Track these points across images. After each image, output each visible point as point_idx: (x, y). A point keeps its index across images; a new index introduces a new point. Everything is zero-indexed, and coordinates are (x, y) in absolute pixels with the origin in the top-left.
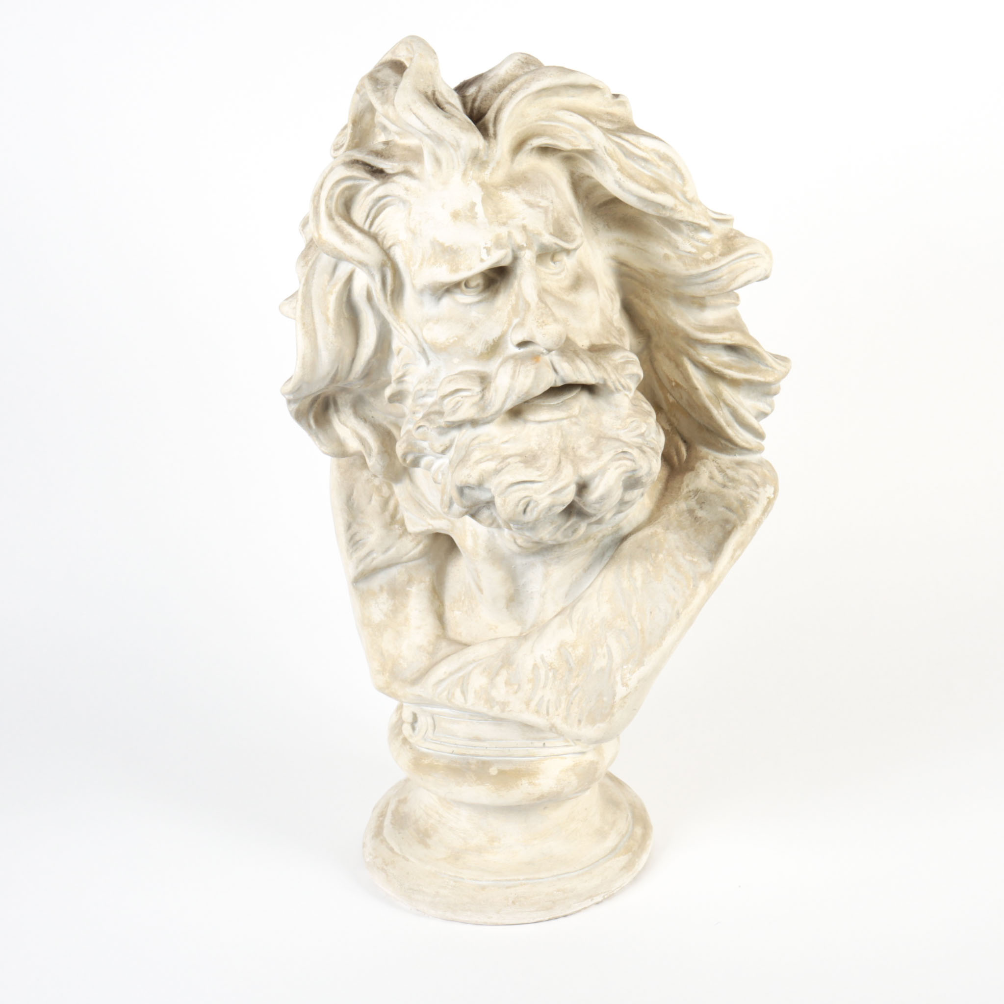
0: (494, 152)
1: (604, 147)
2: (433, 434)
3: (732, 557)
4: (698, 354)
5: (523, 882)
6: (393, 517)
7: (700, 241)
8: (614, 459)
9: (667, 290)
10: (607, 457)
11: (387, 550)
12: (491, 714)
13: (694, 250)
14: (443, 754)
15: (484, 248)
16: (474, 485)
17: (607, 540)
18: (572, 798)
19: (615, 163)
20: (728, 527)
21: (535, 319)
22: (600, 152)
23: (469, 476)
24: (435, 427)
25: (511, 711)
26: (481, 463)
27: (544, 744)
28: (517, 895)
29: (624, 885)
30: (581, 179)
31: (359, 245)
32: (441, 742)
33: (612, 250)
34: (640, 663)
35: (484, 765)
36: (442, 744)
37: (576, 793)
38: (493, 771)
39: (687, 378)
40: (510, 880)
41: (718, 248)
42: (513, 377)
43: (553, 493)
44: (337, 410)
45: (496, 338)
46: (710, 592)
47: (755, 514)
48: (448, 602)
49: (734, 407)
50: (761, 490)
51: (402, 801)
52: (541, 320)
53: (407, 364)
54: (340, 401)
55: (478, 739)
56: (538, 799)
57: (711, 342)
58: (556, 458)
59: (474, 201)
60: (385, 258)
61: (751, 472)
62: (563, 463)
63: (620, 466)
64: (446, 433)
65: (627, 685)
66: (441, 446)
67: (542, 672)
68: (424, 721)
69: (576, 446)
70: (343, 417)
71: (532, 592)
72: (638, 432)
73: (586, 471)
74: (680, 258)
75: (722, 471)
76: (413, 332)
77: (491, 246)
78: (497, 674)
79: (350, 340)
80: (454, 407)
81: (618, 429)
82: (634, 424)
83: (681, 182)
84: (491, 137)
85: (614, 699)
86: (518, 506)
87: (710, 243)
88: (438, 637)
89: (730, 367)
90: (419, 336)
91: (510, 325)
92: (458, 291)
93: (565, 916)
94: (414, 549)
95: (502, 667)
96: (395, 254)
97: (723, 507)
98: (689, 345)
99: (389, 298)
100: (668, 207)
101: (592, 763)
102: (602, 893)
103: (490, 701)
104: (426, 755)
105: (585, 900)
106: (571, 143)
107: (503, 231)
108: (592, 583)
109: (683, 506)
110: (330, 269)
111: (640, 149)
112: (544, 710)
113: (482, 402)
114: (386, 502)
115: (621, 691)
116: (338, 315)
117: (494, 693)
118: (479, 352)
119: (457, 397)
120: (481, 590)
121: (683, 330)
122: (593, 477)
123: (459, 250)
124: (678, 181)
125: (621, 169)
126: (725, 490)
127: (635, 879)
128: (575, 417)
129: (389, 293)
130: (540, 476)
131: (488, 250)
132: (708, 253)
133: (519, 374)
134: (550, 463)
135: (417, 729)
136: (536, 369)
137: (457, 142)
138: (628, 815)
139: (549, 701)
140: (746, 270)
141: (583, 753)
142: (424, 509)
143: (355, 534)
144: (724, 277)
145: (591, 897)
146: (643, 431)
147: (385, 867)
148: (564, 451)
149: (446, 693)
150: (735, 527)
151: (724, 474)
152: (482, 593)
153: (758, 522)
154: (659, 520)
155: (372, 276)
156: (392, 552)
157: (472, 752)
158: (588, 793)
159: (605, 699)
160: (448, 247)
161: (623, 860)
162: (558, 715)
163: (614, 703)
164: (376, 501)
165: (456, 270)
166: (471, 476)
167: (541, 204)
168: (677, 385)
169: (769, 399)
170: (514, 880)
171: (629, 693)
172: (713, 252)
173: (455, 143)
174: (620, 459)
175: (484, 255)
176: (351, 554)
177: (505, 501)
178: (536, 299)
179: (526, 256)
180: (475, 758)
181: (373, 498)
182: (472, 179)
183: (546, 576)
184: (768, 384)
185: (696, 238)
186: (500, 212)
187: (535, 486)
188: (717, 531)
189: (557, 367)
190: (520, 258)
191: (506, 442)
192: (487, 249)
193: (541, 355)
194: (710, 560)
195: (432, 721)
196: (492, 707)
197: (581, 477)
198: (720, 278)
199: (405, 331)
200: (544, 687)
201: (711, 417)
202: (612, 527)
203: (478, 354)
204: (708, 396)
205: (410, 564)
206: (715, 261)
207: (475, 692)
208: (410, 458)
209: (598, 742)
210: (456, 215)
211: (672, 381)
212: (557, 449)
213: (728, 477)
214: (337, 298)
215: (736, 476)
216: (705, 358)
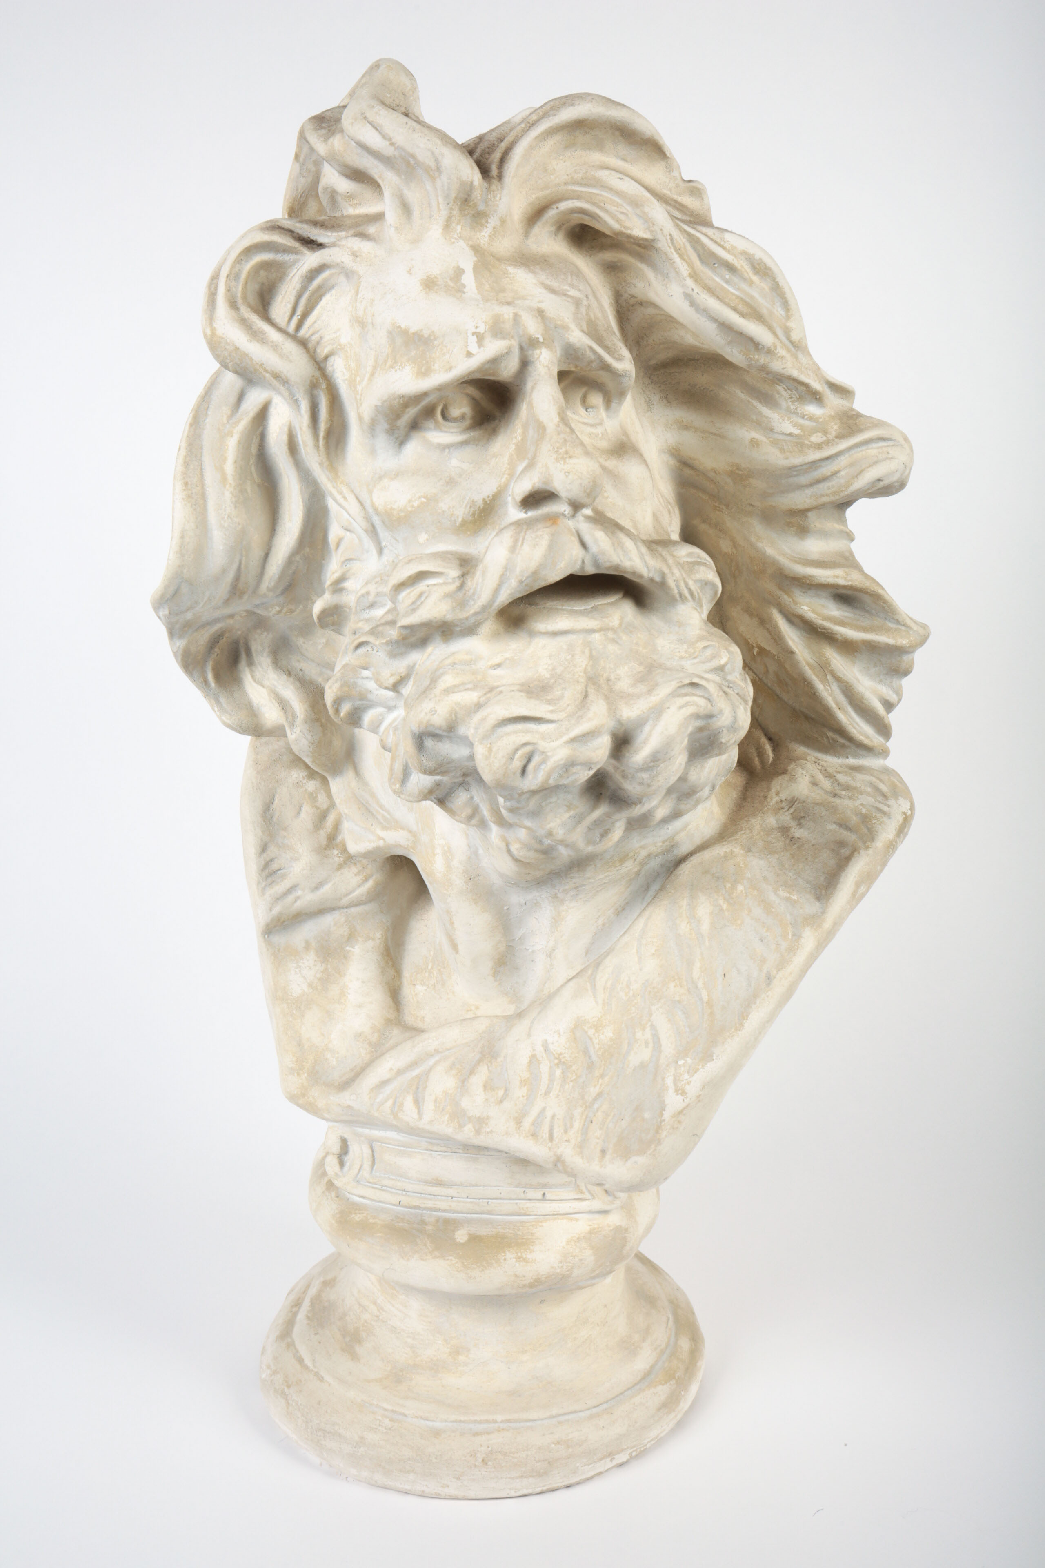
0: (497, 199)
1: (670, 235)
2: (379, 655)
3: (854, 894)
4: (795, 603)
5: (502, 1425)
6: (332, 838)
7: (806, 417)
8: (674, 694)
9: (751, 505)
10: (664, 690)
11: (320, 885)
12: (460, 1137)
13: (797, 431)
14: (384, 1205)
15: (474, 334)
16: (440, 728)
17: (654, 864)
18: (585, 1287)
19: (684, 264)
20: (845, 852)
21: (554, 448)
22: (663, 244)
23: (434, 711)
24: (384, 641)
25: (491, 1132)
26: (453, 693)
27: (544, 1194)
28: (490, 1449)
29: (662, 1435)
30: (631, 308)
31: (275, 347)
32: (382, 1186)
33: (671, 438)
34: (707, 1057)
35: (448, 1225)
36: (383, 1190)
37: (594, 1278)
38: (461, 1236)
39: (777, 638)
40: (480, 1422)
41: (834, 428)
42: (513, 549)
43: (573, 740)
44: (251, 663)
45: (488, 497)
46: (821, 945)
47: (887, 832)
48: (407, 973)
49: (847, 682)
50: (891, 802)
51: (329, 1284)
52: (564, 449)
53: (350, 560)
54: (255, 647)
55: (439, 1183)
56: (531, 1286)
57: (816, 581)
58: (580, 688)
59: (462, 266)
60: (318, 374)
61: (874, 779)
62: (591, 697)
63: (686, 705)
64: (402, 654)
65: (683, 1093)
66: (392, 675)
67: (545, 1068)
68: (358, 1151)
69: (612, 677)
70: (258, 673)
71: (533, 952)
72: (715, 663)
73: (629, 713)
74: (775, 443)
75: (829, 776)
76: (357, 498)
77: (485, 331)
78: (472, 1072)
79: (260, 519)
80: (413, 603)
81: (682, 658)
82: (709, 652)
83: (783, 313)
84: (493, 177)
85: (662, 1115)
86: (512, 759)
87: (821, 420)
88: (388, 1022)
89: (842, 623)
90: (368, 505)
91: (511, 475)
92: (430, 424)
93: (568, 1487)
94: (359, 886)
95: (480, 1061)
96: (334, 371)
97: (835, 823)
98: (781, 588)
99: (321, 442)
100: (764, 347)
101: (618, 1229)
102: (628, 1448)
103: (459, 1116)
104: (357, 1207)
105: (601, 1459)
106: (618, 221)
107: (507, 312)
108: (630, 926)
109: (771, 821)
110: (233, 399)
111: (724, 248)
112: (545, 1132)
113: (460, 595)
114: (322, 816)
115: (673, 1102)
116: (242, 473)
117: (465, 1103)
118: (460, 519)
119: (421, 586)
120: (455, 947)
121: (774, 563)
122: (641, 722)
123: (432, 338)
124: (779, 311)
125: (695, 276)
126: (837, 801)
127: (680, 1425)
128: (613, 629)
129: (322, 434)
130: (552, 712)
131: (480, 339)
132: (819, 434)
133: (522, 544)
134: (570, 695)
135: (347, 1165)
136: (553, 535)
137: (437, 161)
138: (668, 1319)
139: (553, 1117)
140: (875, 463)
141: (605, 1212)
142: (373, 814)
143: (272, 860)
144: (842, 473)
145: (611, 1455)
146: (723, 662)
147: (286, 1389)
148: (592, 680)
149: (389, 1103)
150: (855, 851)
151: (831, 780)
152: (457, 952)
153: (891, 847)
154: (736, 837)
155: (296, 403)
156: (327, 888)
157: (430, 1204)
158: (609, 1280)
159: (647, 1115)
160: (414, 334)
161: (662, 1391)
162: (568, 1141)
163: (661, 1122)
164: (307, 814)
165: (425, 372)
166: (436, 711)
167: (569, 293)
168: (762, 651)
169: (895, 682)
170: (487, 1422)
171: (687, 1106)
172: (825, 432)
173: (432, 164)
174: (686, 695)
175: (473, 347)
176: (264, 888)
177: (490, 750)
178: (556, 419)
179: (542, 358)
180: (434, 1213)
181: (303, 809)
182: (460, 237)
183: (556, 921)
184: (898, 651)
185: (800, 412)
186: (503, 290)
187: (543, 728)
188: (827, 858)
189: (587, 539)
190: (533, 362)
191: (499, 665)
192: (477, 337)
193: (561, 517)
194: (818, 898)
195: (370, 1152)
196: (461, 1126)
197: (620, 722)
198: (835, 474)
199: (345, 498)
200: (547, 1093)
201: (814, 695)
202: (664, 842)
203: (458, 524)
204: (808, 664)
205: (353, 910)
206: (830, 444)
207: (436, 1101)
208: (345, 708)
209: (633, 1188)
210: (429, 284)
211: (753, 647)
212: (582, 674)
213: (839, 784)
214: (239, 442)
215: (852, 783)
216: (806, 608)
